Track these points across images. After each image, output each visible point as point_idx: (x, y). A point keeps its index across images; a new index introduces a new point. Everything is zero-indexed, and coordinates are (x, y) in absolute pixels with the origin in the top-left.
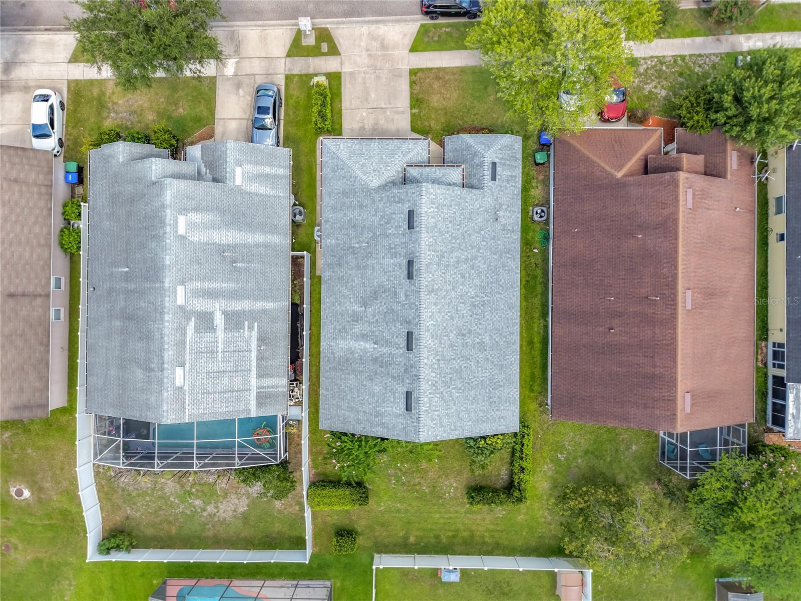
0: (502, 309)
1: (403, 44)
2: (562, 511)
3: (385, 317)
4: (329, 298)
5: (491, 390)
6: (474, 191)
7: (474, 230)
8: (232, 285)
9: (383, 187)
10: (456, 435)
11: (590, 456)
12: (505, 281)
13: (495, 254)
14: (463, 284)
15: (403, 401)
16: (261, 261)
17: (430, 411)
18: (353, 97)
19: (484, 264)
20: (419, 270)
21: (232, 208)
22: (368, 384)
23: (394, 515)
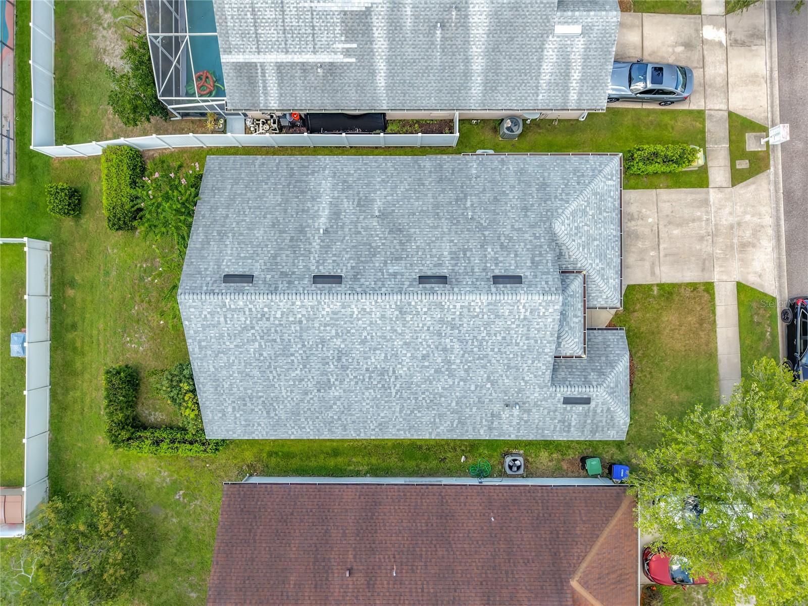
0: (379, 415)
1: (748, 273)
2: (96, 499)
3: (365, 244)
4: (393, 166)
5: (262, 399)
6: (549, 373)
7: (492, 373)
8: (408, 23)
9: (553, 239)
10: (193, 349)
11: (182, 535)
12: (418, 418)
13: (457, 403)
14: (413, 357)
15: (240, 271)
16: (445, 66)
17: (224, 310)
18: (674, 204)
19: (443, 388)
20: (433, 292)
21: (520, 20)
22: (268, 221)
23: (102, 267)
